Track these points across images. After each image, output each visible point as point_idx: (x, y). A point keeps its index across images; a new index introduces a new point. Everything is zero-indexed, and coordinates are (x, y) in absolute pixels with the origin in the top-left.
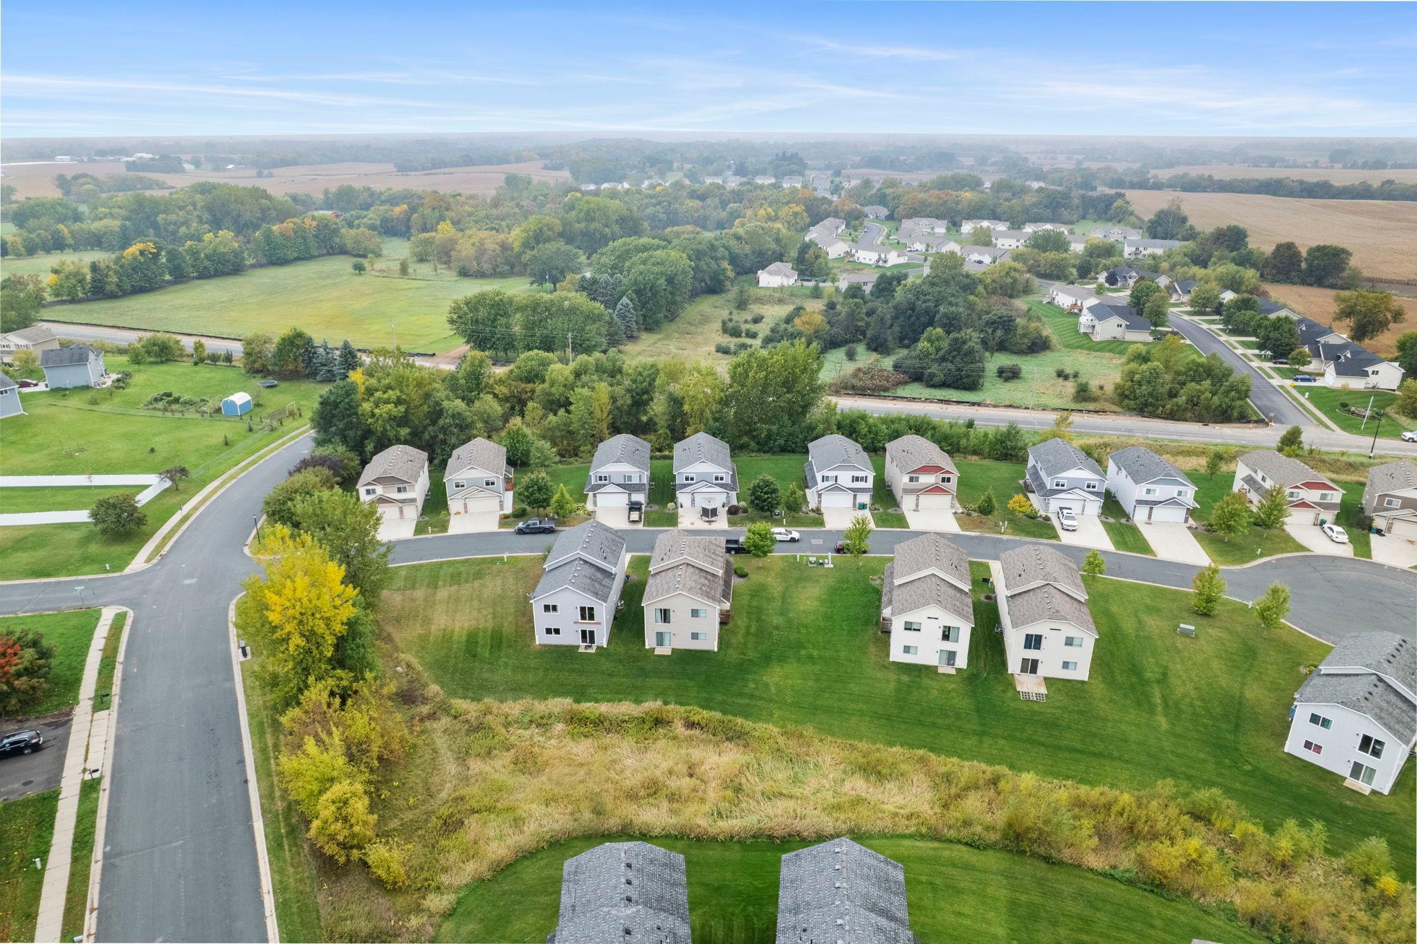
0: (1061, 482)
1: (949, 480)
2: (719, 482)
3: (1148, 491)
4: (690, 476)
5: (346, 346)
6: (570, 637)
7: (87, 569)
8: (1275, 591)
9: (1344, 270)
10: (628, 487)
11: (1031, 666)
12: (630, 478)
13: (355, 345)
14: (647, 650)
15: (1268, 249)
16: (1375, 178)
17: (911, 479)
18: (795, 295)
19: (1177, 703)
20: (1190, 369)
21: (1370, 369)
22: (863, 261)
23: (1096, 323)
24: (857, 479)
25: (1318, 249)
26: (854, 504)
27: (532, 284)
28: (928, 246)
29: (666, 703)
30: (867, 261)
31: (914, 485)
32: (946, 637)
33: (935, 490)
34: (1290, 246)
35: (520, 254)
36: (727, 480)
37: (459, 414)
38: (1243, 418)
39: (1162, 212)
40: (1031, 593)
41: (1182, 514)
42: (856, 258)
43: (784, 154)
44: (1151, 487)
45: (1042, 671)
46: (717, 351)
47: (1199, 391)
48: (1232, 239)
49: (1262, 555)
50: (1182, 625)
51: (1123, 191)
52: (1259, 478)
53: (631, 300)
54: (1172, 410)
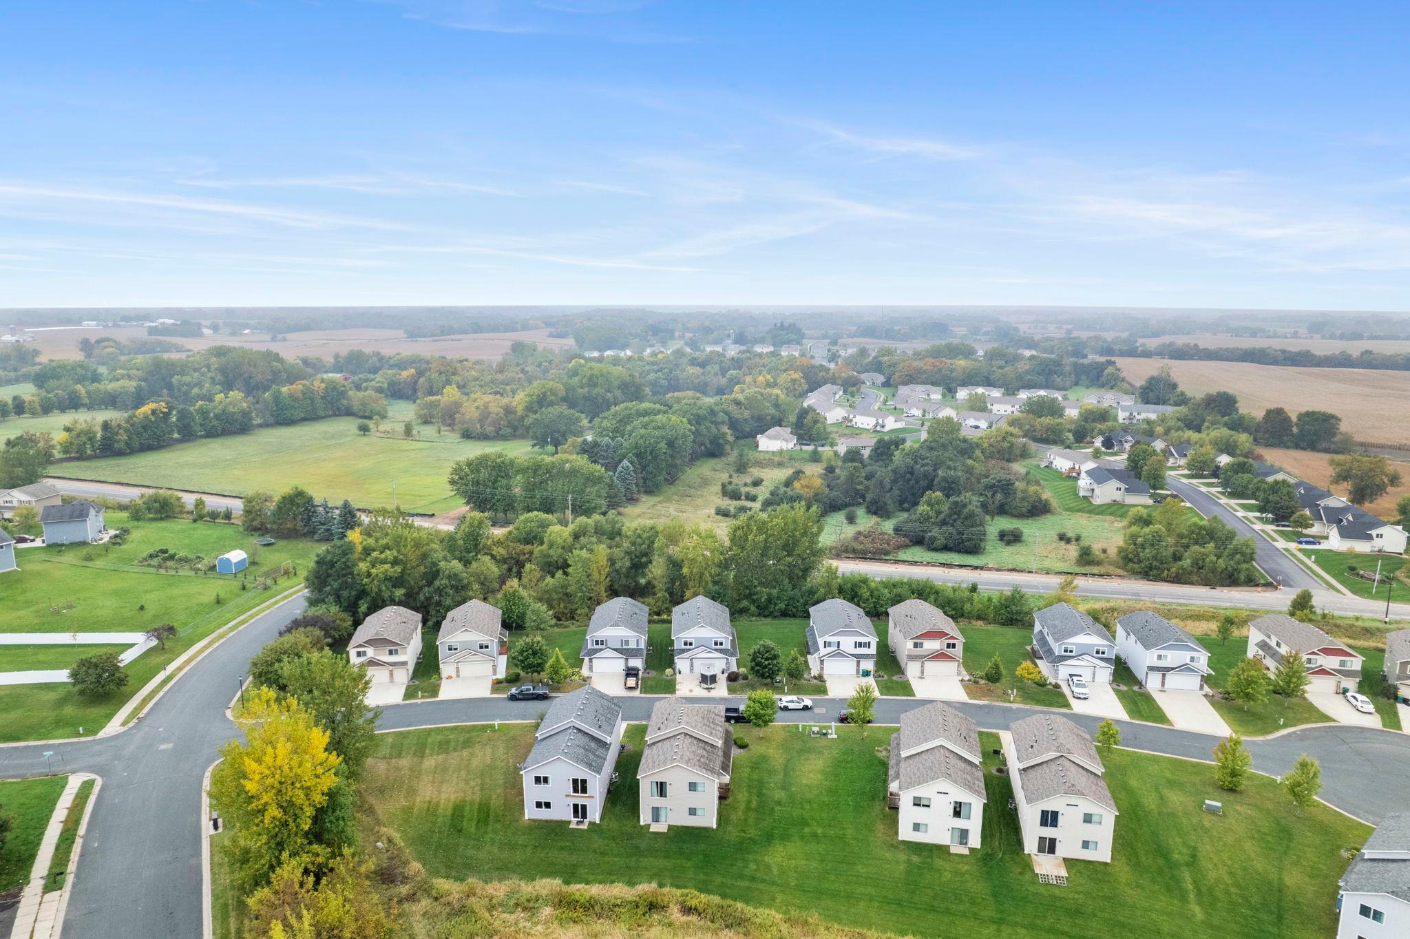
0: (1070, 647)
1: (954, 646)
2: (719, 647)
3: (1160, 657)
4: (689, 640)
5: (346, 505)
6: (561, 811)
7: (61, 731)
8: (1304, 765)
9: (1335, 434)
10: (626, 652)
11: (1049, 846)
12: (627, 642)
13: (355, 504)
14: (642, 827)
15: (1259, 414)
16: (1355, 348)
17: (916, 645)
18: (794, 459)
19: (1210, 890)
20: (1193, 532)
21: (1374, 533)
22: (862, 426)
23: (1095, 486)
24: (859, 645)
25: (1308, 414)
26: (858, 671)
27: (534, 446)
28: (924, 411)
29: (661, 885)
30: (865, 426)
31: (918, 651)
32: (957, 813)
33: (940, 656)
34: (1279, 412)
35: (523, 418)
36: (727, 645)
37: (456, 575)
38: (1251, 582)
39: (1152, 378)
40: (1045, 765)
41: (1195, 681)
42: (854, 423)
43: (782, 324)
44: (1162, 652)
45: (1061, 851)
46: (717, 514)
47: (1204, 554)
48: (1223, 404)
49: (1285, 726)
50: (1207, 802)
51: (1113, 359)
52: (1273, 643)
53: (632, 463)
54: (1177, 574)
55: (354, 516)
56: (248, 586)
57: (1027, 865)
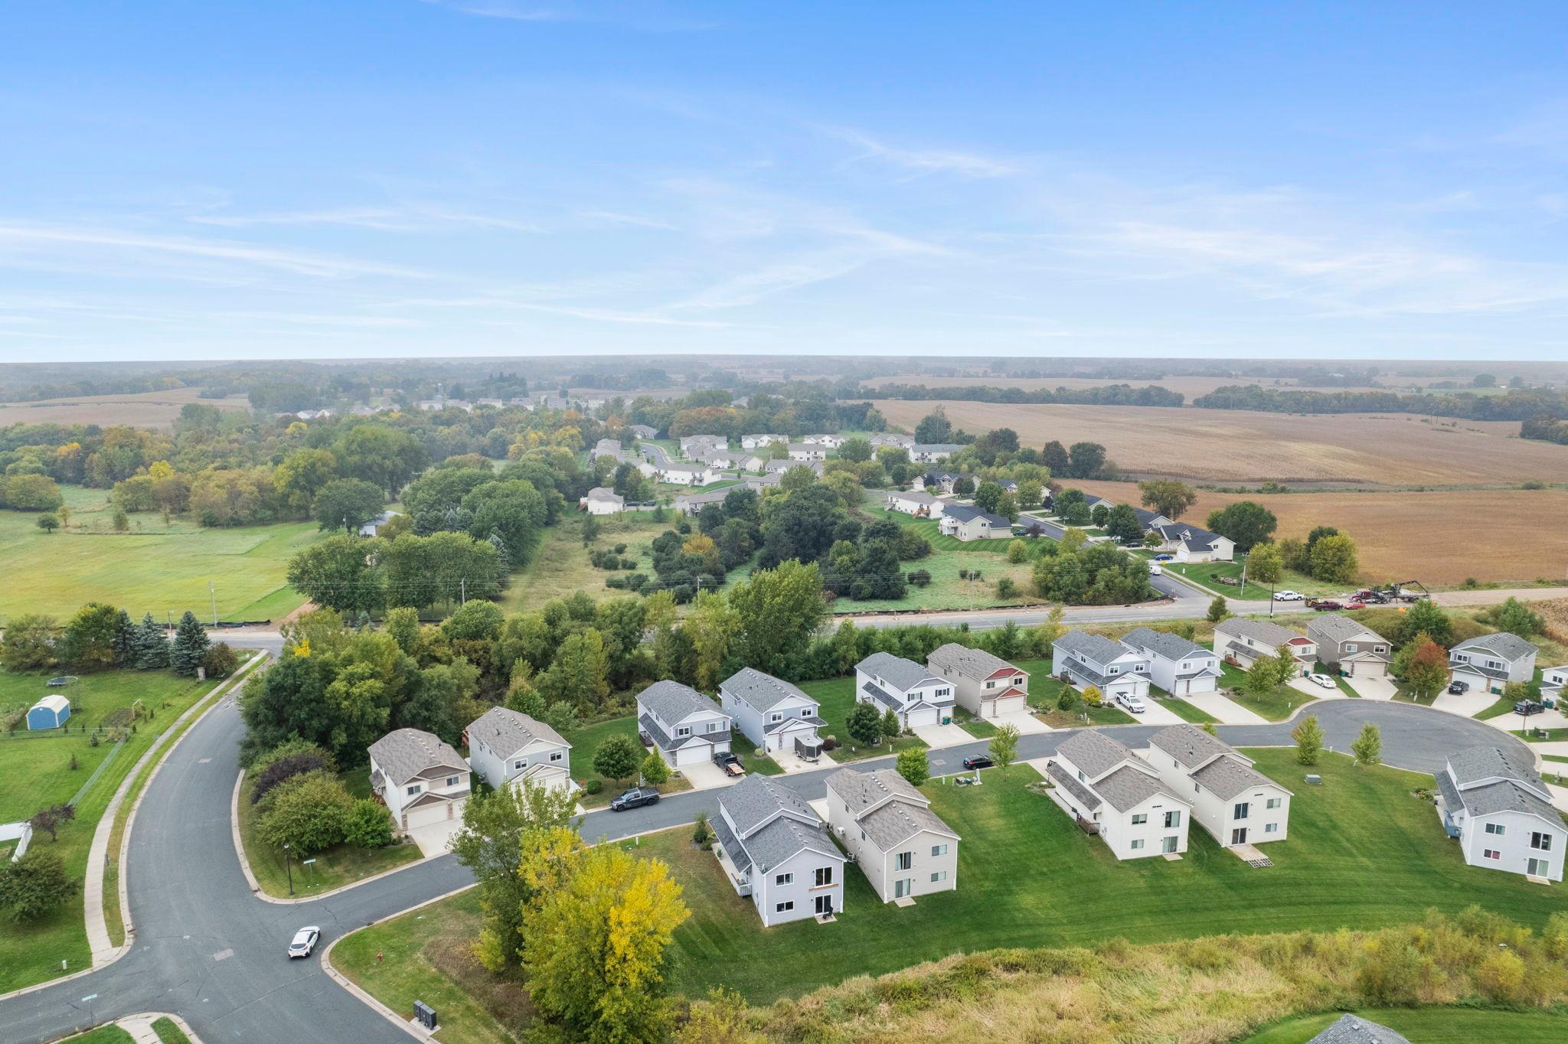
0: (1115, 667)
1: (1021, 681)
2: (807, 716)
3: (1185, 666)
4: (777, 714)
6: (804, 910)
9: (1102, 463)
10: (713, 738)
11: (1240, 836)
12: (713, 726)
14: (888, 905)
15: (1040, 449)
16: (1051, 385)
17: (988, 686)
18: (638, 522)
19: (1361, 843)
20: (1093, 557)
21: (1212, 544)
22: (675, 482)
23: (959, 524)
24: (939, 693)
25: (1079, 446)
26: (938, 720)
27: (321, 529)
28: (732, 462)
29: (967, 953)
30: (680, 482)
31: (991, 691)
32: (1168, 824)
33: (1011, 693)
34: (1056, 444)
35: (285, 496)
36: (815, 714)
37: (445, 682)
38: (1151, 598)
39: (928, 419)
40: (1213, 767)
41: (1212, 682)
42: (666, 479)
44: (1187, 661)
45: (1250, 838)
46: (609, 586)
47: (1112, 576)
48: (1005, 440)
49: (1293, 708)
50: (1309, 776)
51: (870, 401)
52: (1244, 642)
53: (500, 537)
54: (1094, 596)
55: (199, 632)
56: (102, 740)
57: (1234, 859)
